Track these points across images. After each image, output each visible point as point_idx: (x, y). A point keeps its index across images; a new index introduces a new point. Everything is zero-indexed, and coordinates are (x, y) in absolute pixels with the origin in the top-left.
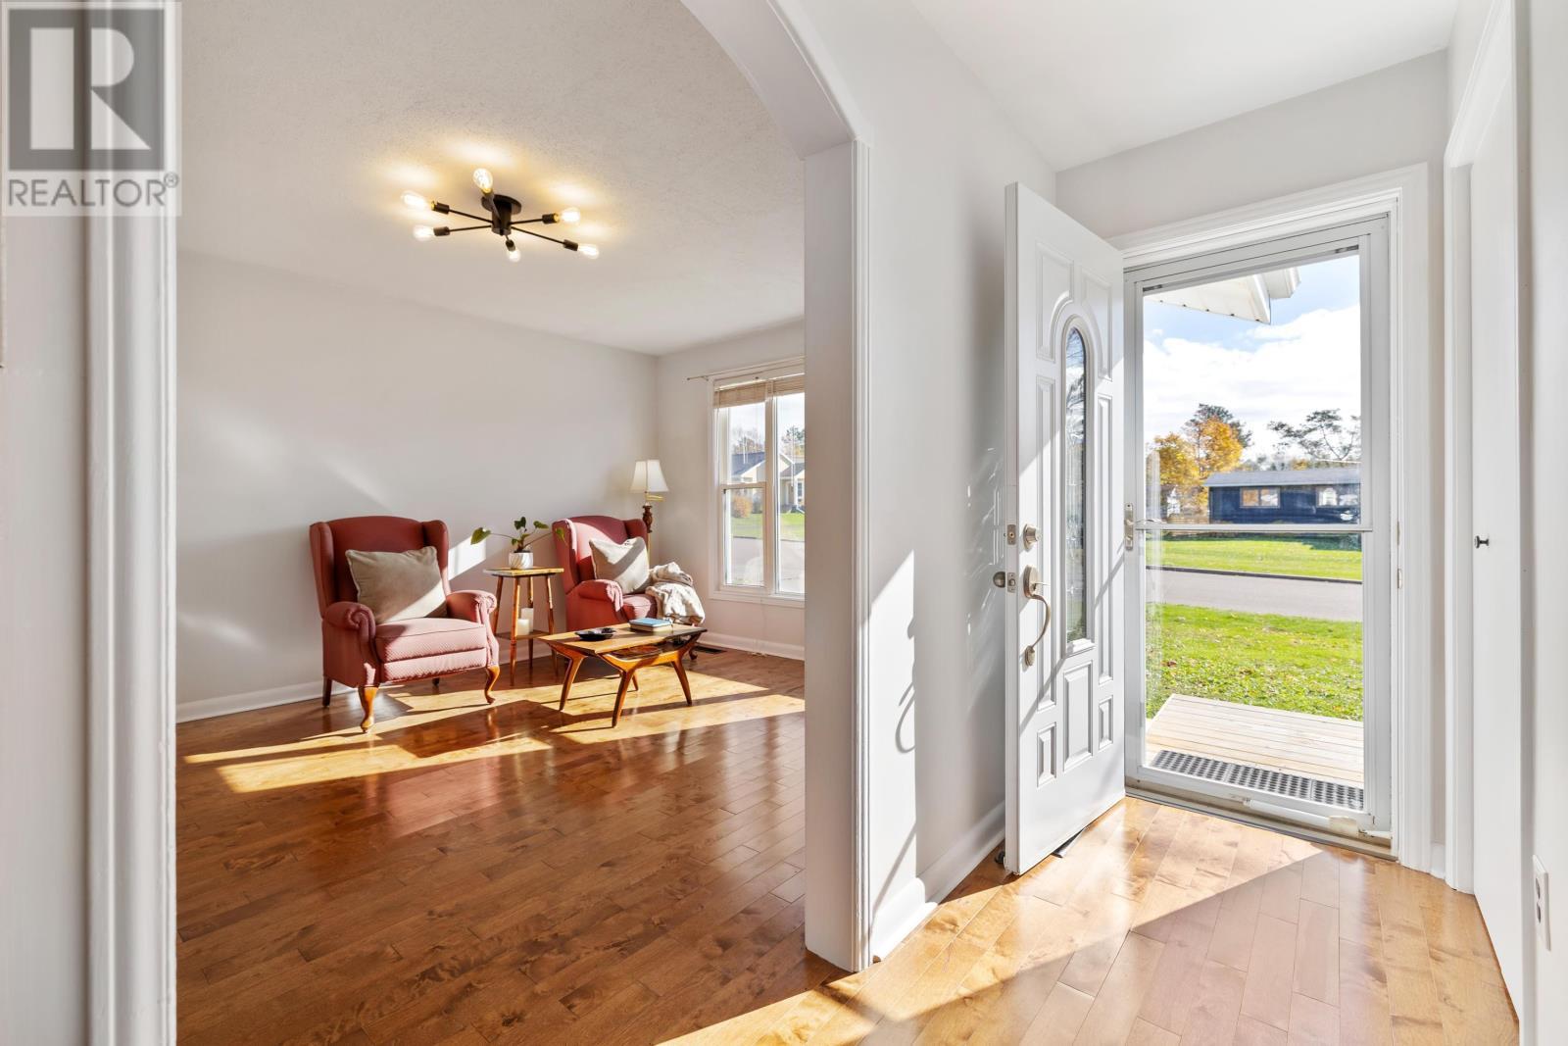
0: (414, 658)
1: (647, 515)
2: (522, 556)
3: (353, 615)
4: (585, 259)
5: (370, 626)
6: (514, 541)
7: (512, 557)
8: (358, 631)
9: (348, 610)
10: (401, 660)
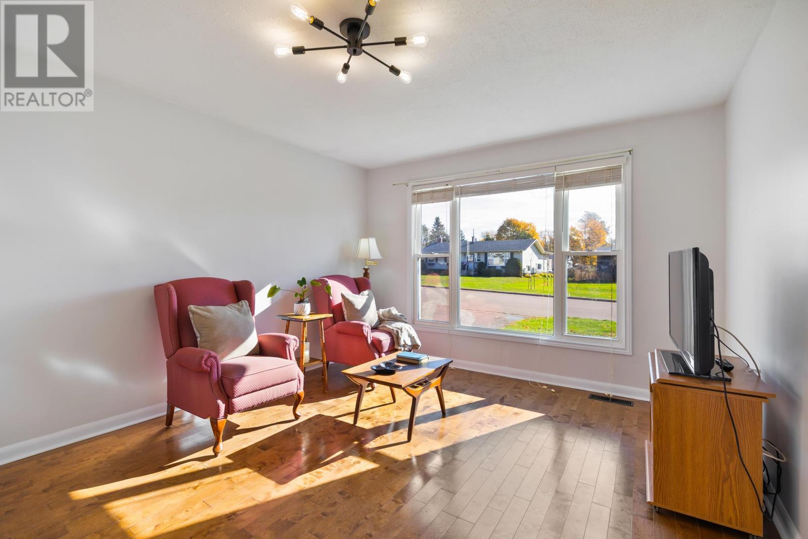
0: (253, 392)
1: (366, 274)
2: (305, 306)
3: (206, 361)
4: (401, 82)
5: (218, 369)
6: (296, 295)
7: (296, 307)
8: (209, 374)
9: (202, 357)
10: (244, 395)
